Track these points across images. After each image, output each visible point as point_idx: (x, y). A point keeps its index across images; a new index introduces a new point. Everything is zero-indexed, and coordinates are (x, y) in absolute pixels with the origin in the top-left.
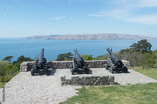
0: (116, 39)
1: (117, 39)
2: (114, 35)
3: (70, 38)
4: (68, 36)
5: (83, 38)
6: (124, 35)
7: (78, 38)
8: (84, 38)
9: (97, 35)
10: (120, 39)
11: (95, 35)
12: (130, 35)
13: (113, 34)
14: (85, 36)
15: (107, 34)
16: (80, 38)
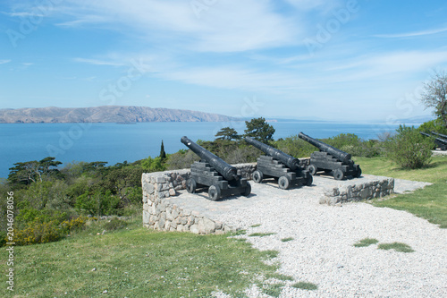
0: (138, 121)
1: (140, 119)
2: (134, 110)
3: (11, 120)
4: (5, 114)
5: (49, 119)
6: (156, 109)
7: (35, 119)
8: (51, 119)
9: (89, 109)
10: (147, 120)
11: (84, 109)
12: (171, 111)
13: (130, 108)
14: (56, 114)
15: (114, 108)
16: (42, 119)
